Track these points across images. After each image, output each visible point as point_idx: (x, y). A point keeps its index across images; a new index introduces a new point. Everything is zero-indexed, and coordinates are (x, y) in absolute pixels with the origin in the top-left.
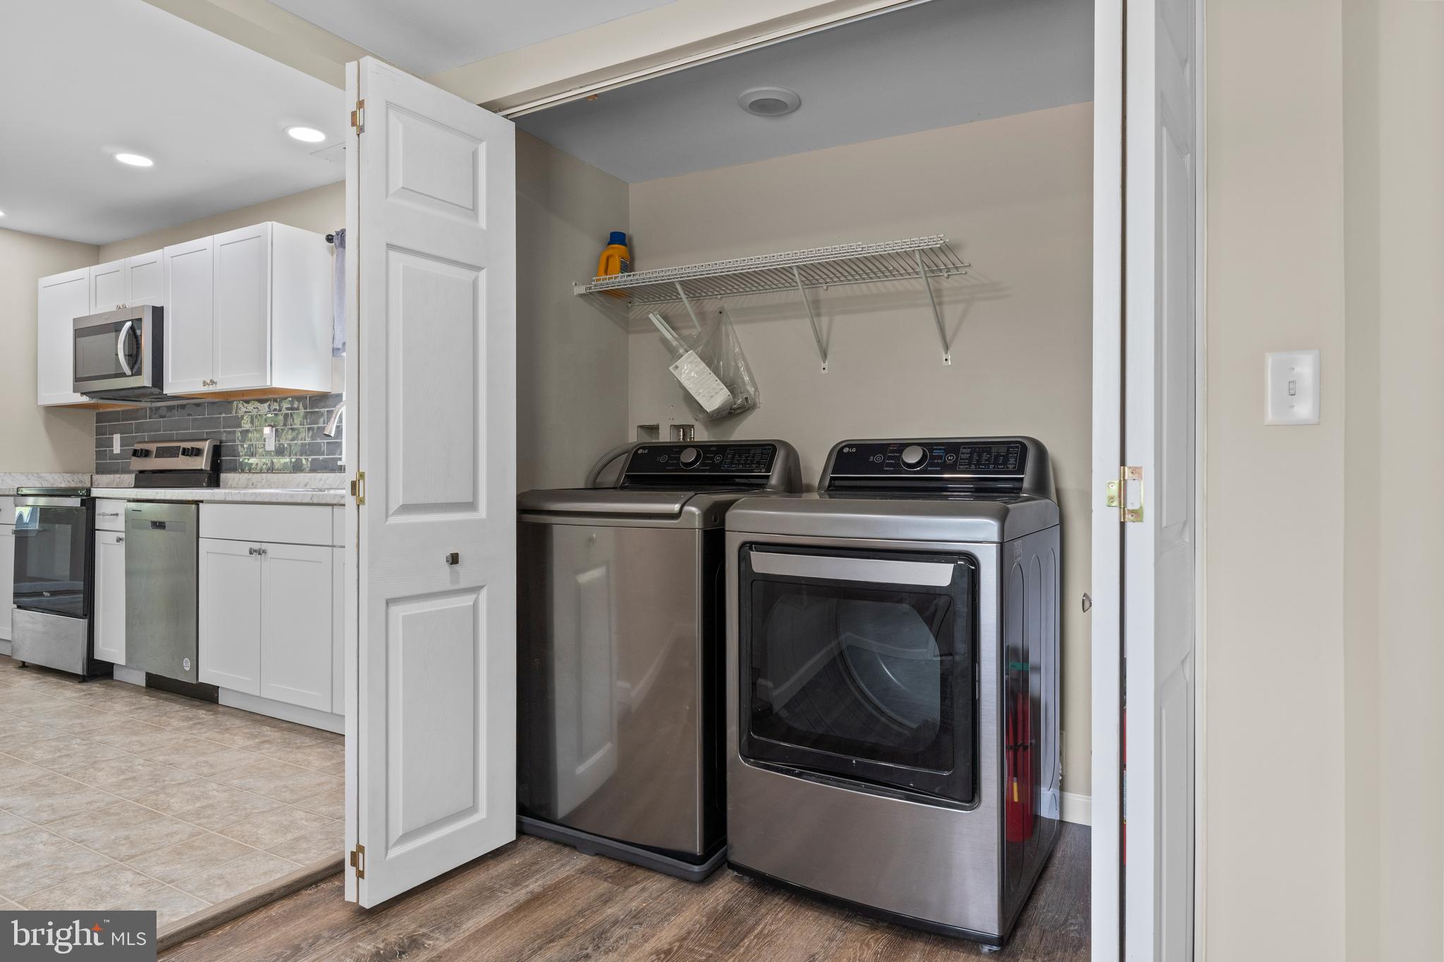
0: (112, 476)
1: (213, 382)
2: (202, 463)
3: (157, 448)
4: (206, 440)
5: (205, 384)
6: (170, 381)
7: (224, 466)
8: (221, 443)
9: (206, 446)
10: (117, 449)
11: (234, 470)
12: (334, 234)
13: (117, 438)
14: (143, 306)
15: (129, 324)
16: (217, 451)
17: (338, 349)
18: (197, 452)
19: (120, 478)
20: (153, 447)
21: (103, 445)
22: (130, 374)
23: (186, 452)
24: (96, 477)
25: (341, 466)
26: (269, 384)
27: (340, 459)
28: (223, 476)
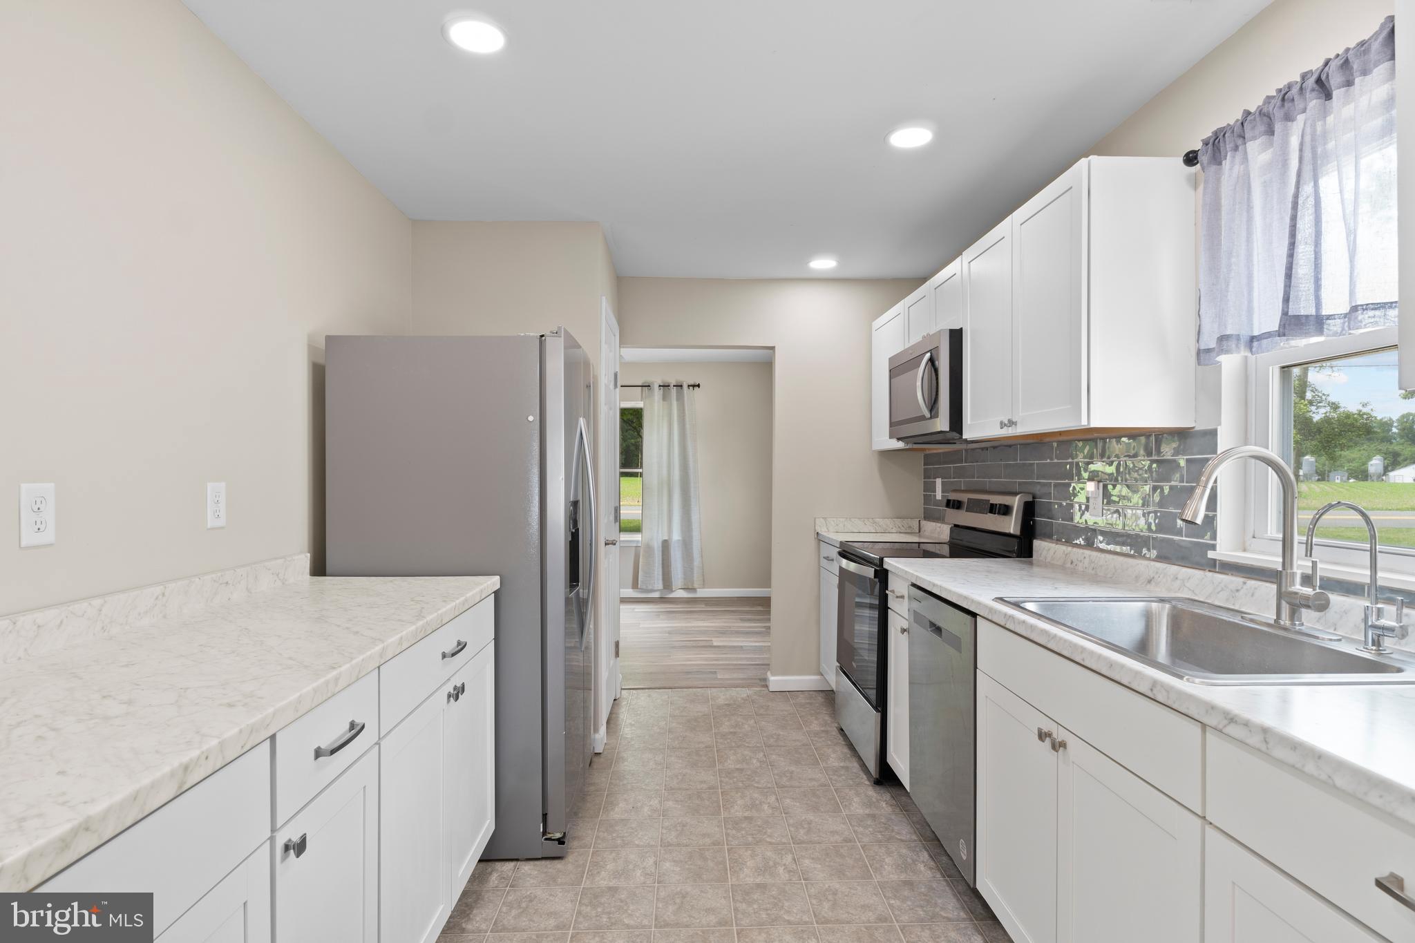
0: (934, 524)
1: (1011, 423)
2: (1011, 525)
3: (968, 499)
4: (1015, 494)
5: (1002, 425)
6: (969, 422)
7: (1038, 529)
8: (1034, 498)
9: (1016, 502)
10: (939, 495)
11: (1048, 536)
12: (1198, 146)
13: (939, 481)
14: (940, 331)
15: (928, 355)
16: (1029, 510)
17: (1208, 351)
18: (1005, 510)
19: (940, 527)
20: (964, 497)
21: (929, 488)
22: (929, 416)
23: (993, 509)
24: (924, 523)
25: (1215, 560)
26: (1084, 422)
27: (1213, 547)
28: (1037, 544)
